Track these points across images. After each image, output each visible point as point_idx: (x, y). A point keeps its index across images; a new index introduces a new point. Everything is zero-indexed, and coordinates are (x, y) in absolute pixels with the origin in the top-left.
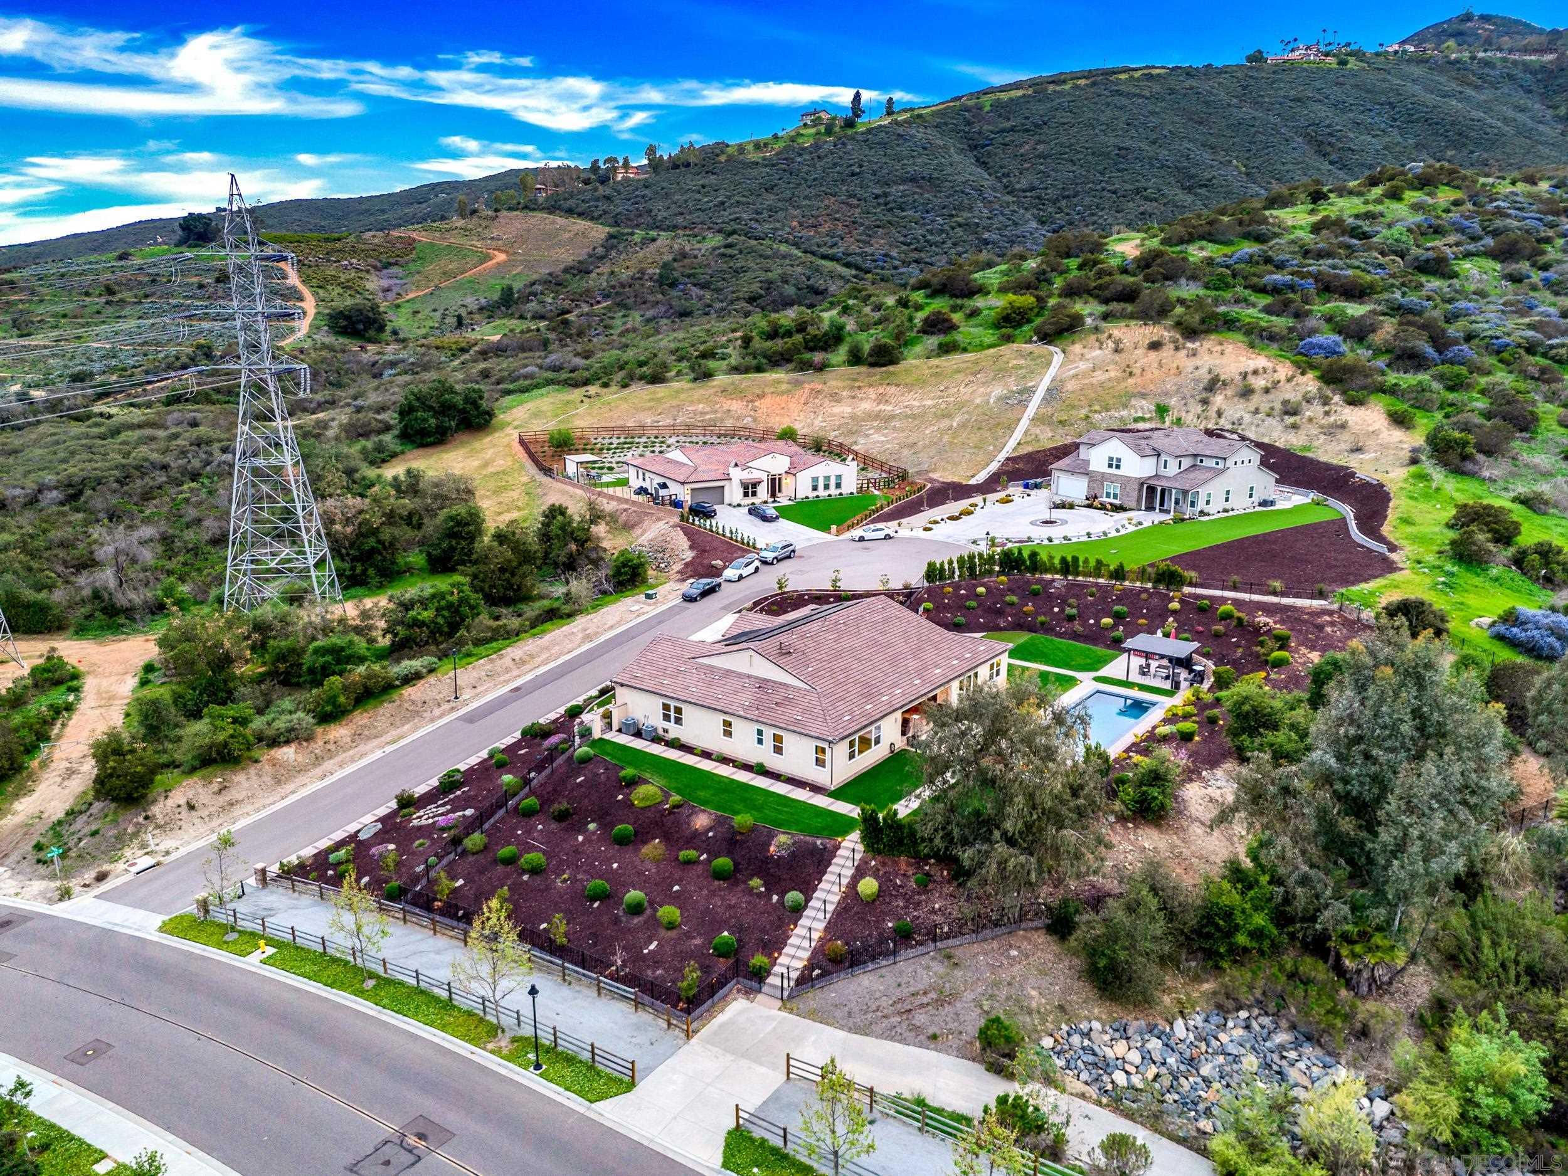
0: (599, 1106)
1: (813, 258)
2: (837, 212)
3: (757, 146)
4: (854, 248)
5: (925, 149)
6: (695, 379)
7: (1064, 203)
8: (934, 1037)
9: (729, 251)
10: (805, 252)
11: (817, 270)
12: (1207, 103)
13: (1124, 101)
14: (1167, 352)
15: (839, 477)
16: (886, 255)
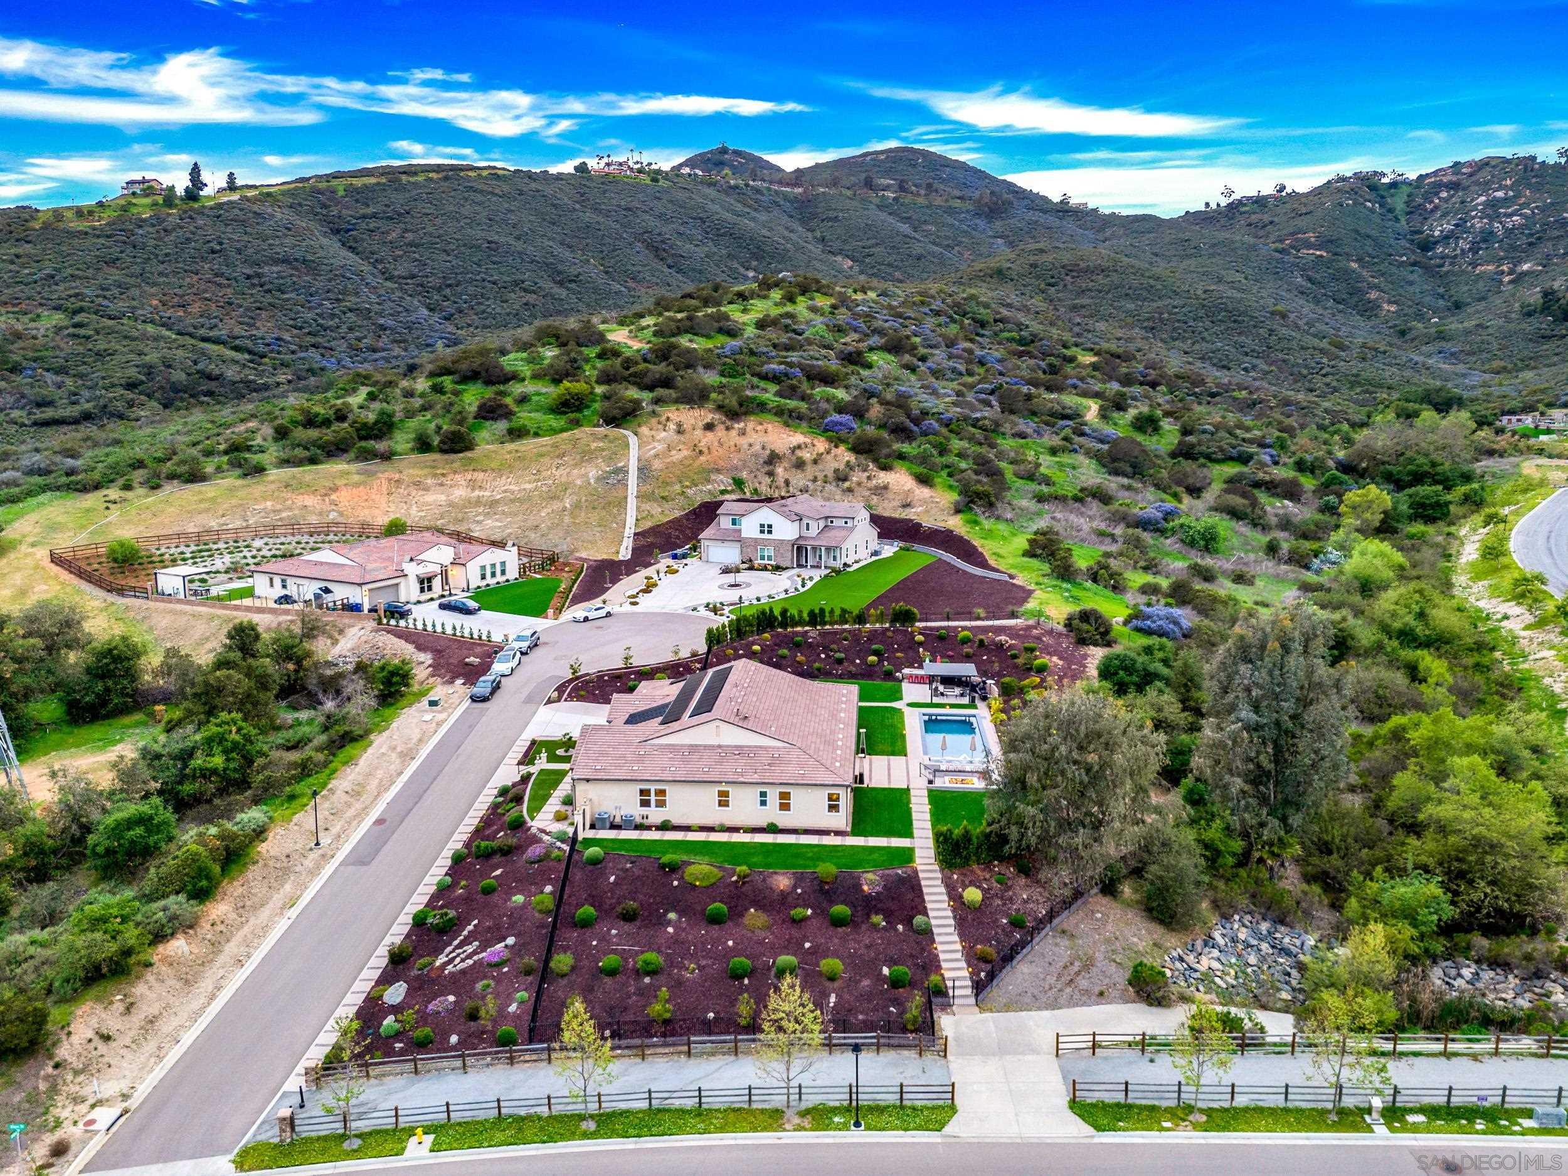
0: (947, 1130)
1: (193, 341)
2: (205, 291)
3: (79, 212)
4: (238, 330)
5: (289, 229)
6: (246, 475)
7: (448, 291)
8: (1101, 994)
9: (82, 332)
10: (180, 333)
11: (204, 354)
12: (554, 205)
13: (479, 198)
14: (720, 431)
15: (503, 564)
16: (277, 339)
